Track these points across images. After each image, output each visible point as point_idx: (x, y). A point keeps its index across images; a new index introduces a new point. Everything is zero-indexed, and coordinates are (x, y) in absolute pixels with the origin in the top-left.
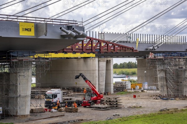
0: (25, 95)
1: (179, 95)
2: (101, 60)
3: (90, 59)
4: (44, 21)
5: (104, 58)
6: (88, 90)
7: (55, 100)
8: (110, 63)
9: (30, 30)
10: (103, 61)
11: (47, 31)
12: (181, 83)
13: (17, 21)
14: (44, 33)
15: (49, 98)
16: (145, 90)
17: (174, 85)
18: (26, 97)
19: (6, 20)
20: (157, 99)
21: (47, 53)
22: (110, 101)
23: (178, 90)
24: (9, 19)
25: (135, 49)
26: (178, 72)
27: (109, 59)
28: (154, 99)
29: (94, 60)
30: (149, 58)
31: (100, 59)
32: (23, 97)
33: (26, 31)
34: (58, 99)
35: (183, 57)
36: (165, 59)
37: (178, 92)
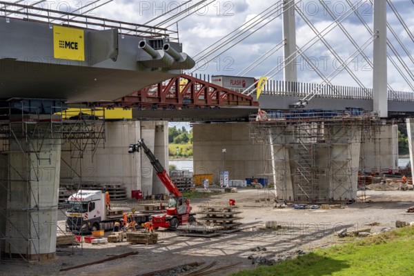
0: (50, 205)
1: (320, 198)
2: (146, 125)
3: (124, 122)
4: (103, 25)
5: (151, 122)
6: (119, 190)
7: (91, 215)
8: (163, 131)
9: (76, 46)
10: (150, 128)
11: (117, 49)
12: (323, 172)
13: (49, 23)
14: (110, 54)
15: (76, 211)
16: (235, 189)
17: (310, 177)
18: (50, 210)
19: (24, 19)
20: (280, 207)
21: (85, 105)
22: (214, 216)
23: (317, 188)
24: (30, 17)
25: (254, 100)
26: (317, 150)
27: (160, 123)
28: (276, 207)
29: (133, 126)
30: (257, 120)
31: (143, 122)
32: (44, 211)
33: (68, 47)
34: (98, 212)
35: (330, 118)
36: (288, 123)
37: (317, 193)
